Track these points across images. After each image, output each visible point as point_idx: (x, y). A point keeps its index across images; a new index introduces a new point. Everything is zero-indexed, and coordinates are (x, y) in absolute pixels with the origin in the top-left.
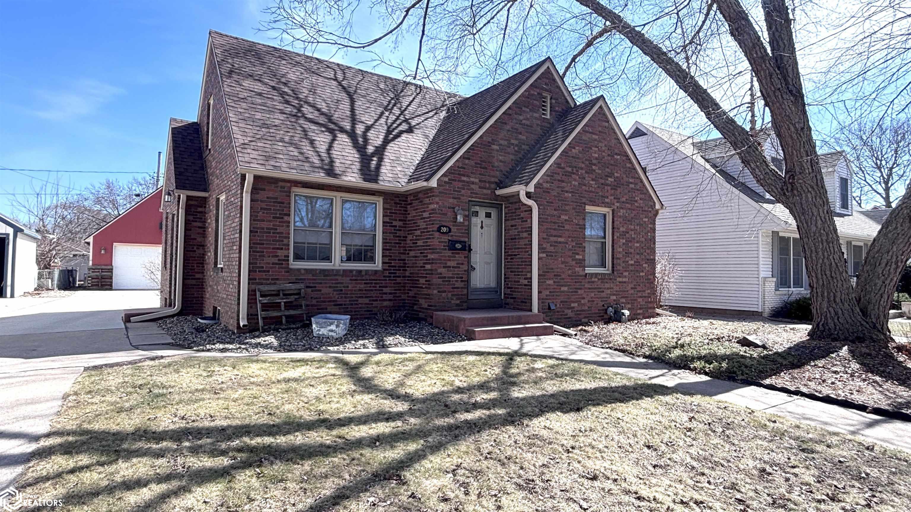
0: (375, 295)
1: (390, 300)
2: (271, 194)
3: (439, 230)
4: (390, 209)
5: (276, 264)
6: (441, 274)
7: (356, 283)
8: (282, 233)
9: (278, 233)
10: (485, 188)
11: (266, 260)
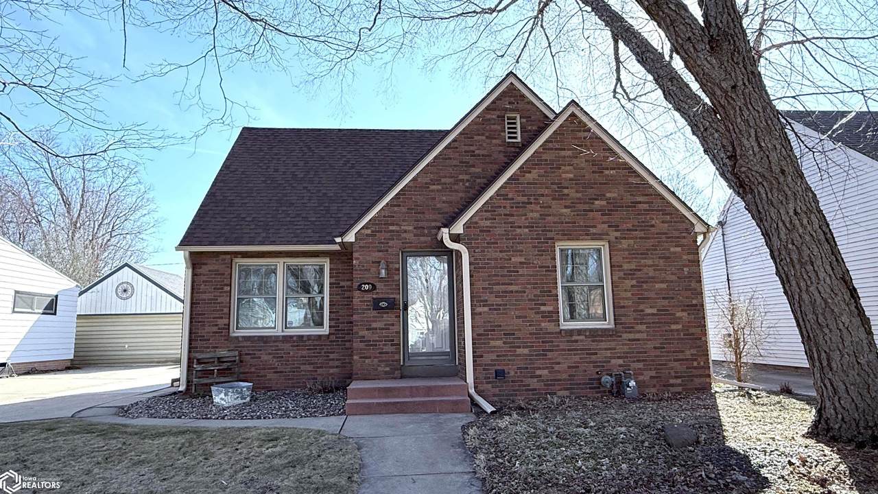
0: (320, 361)
1: (337, 367)
2: (211, 268)
3: (359, 288)
4: (336, 269)
5: (216, 332)
6: (364, 337)
7: (298, 350)
8: (222, 303)
9: (219, 303)
10: (424, 236)
11: (207, 329)
